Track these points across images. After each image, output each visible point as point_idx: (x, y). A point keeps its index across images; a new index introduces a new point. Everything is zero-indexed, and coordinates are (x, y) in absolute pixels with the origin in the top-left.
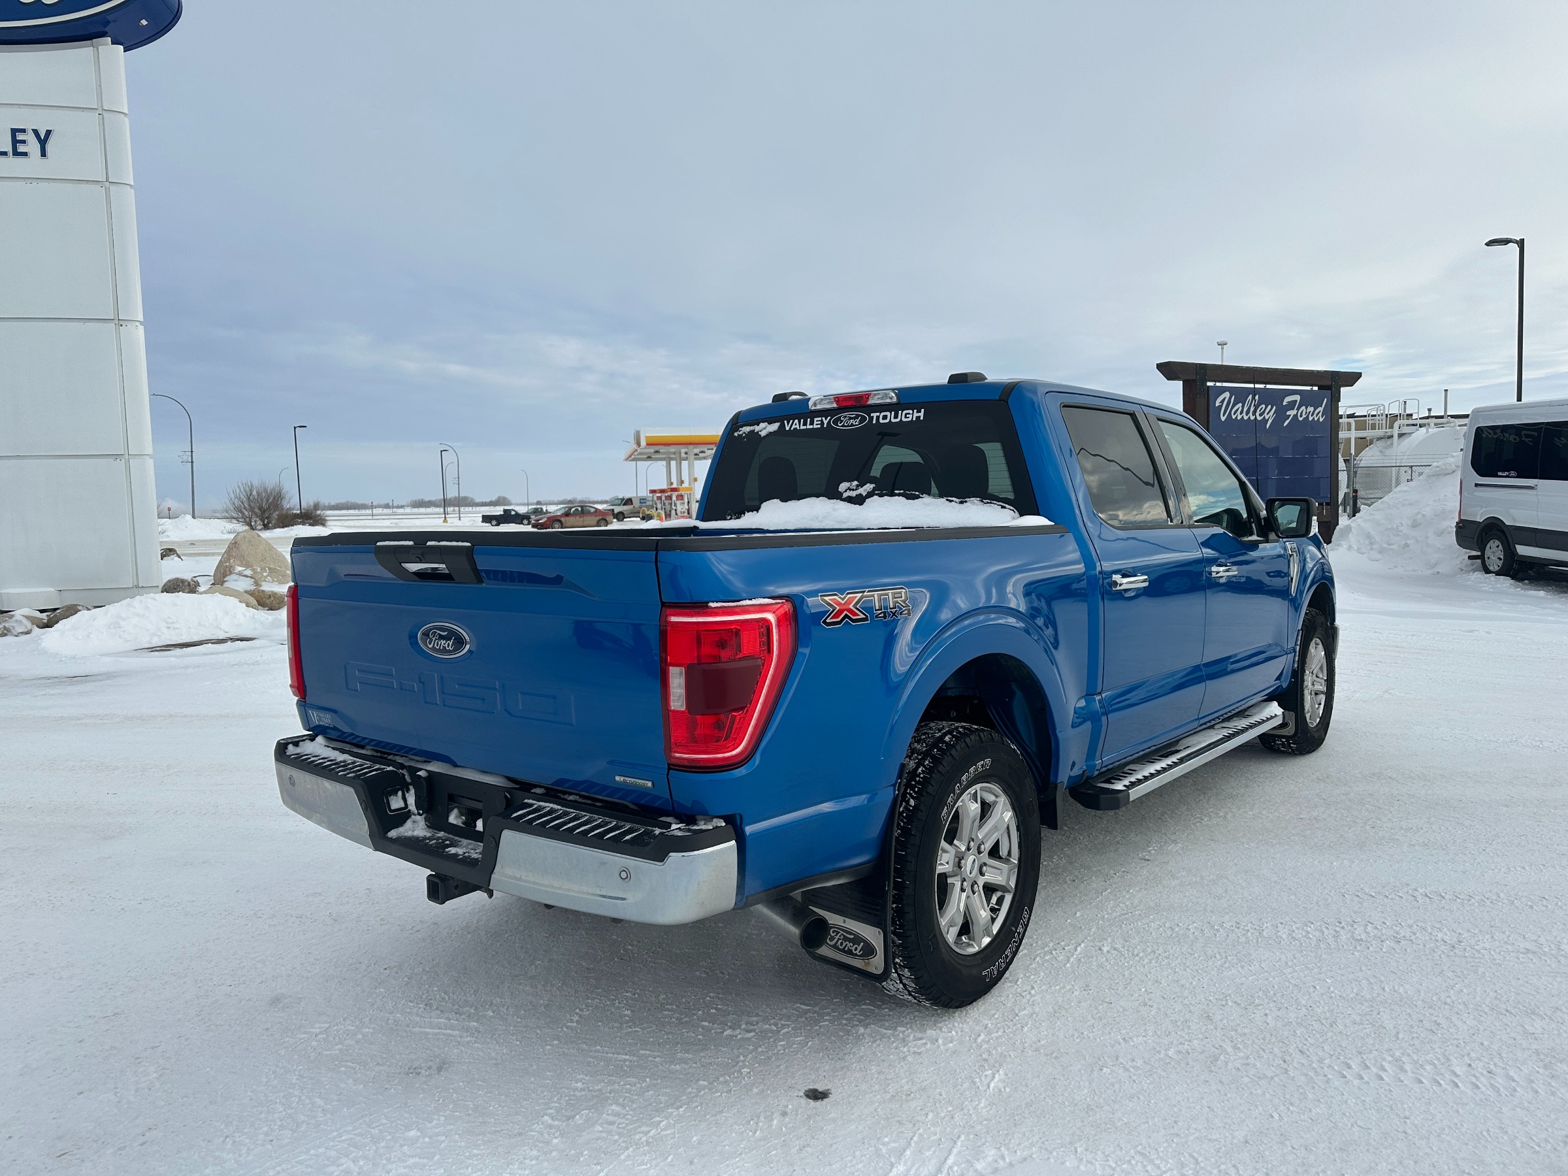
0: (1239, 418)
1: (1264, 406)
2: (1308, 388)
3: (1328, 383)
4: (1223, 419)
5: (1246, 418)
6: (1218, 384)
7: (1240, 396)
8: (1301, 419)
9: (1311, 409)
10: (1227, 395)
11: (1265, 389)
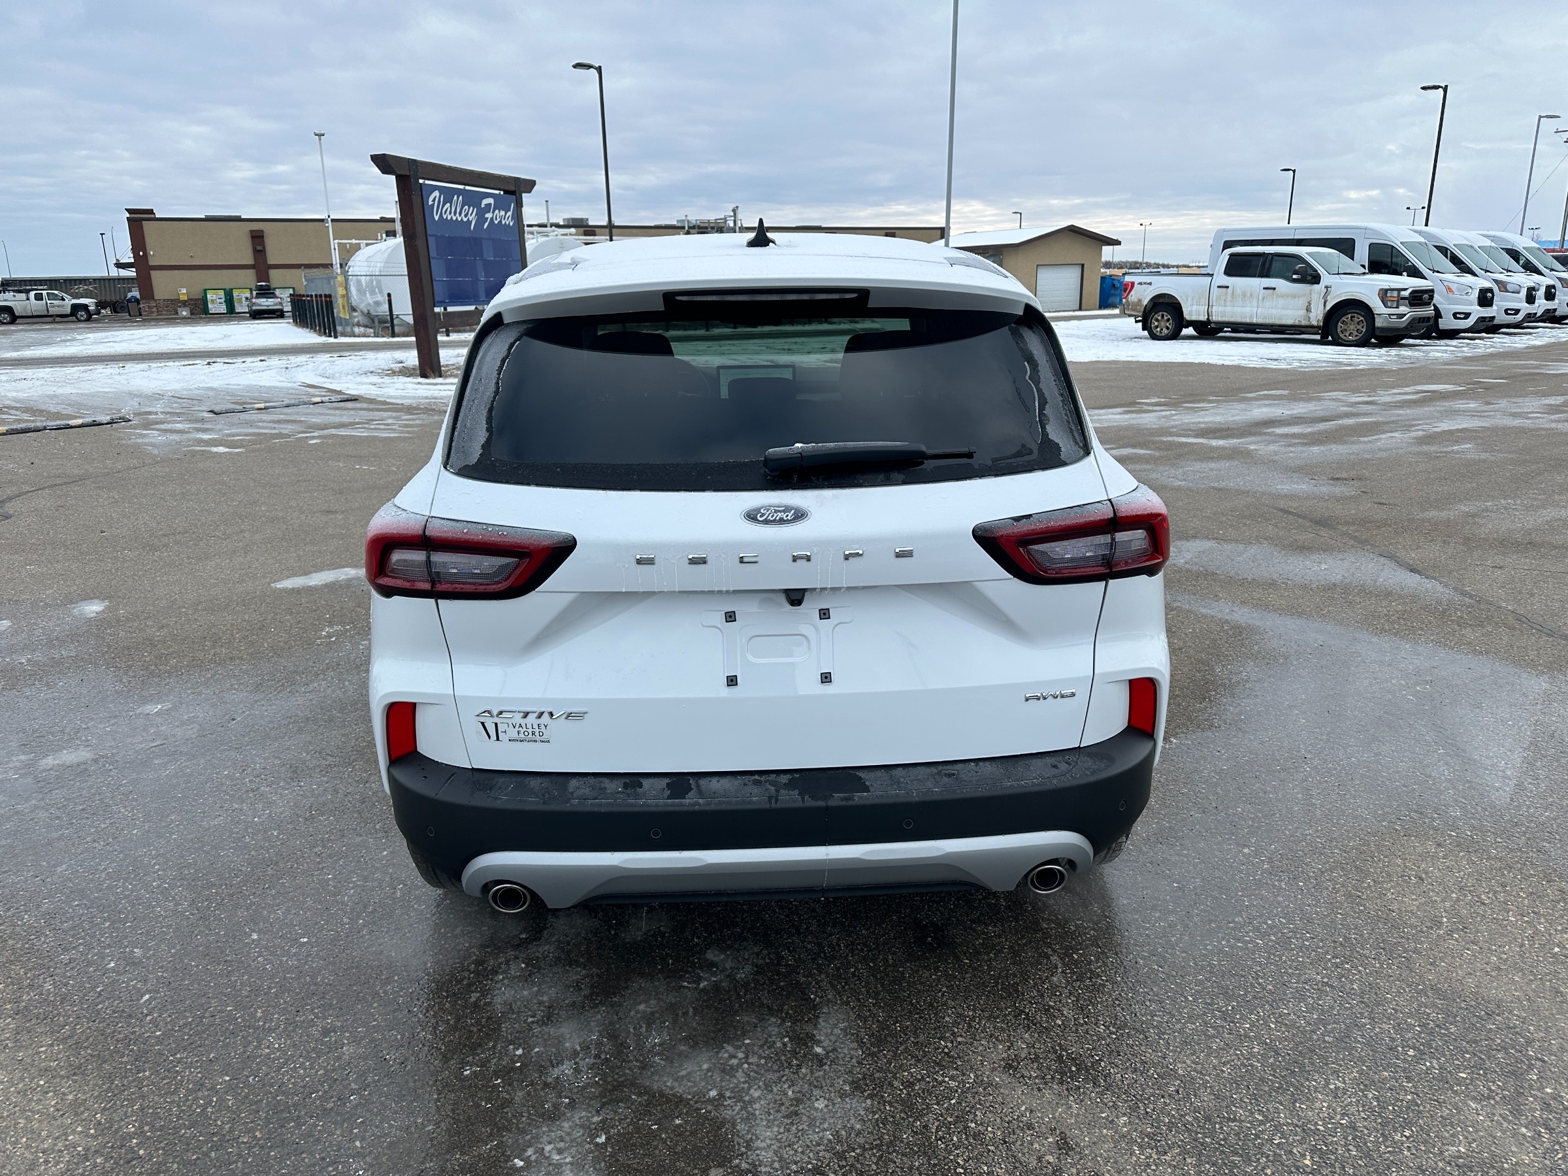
0: (449, 218)
1: (466, 207)
2: (497, 192)
3: (512, 188)
4: (437, 218)
5: (454, 218)
6: (427, 182)
7: (448, 195)
8: (496, 222)
9: (503, 213)
10: (436, 193)
11: (464, 189)
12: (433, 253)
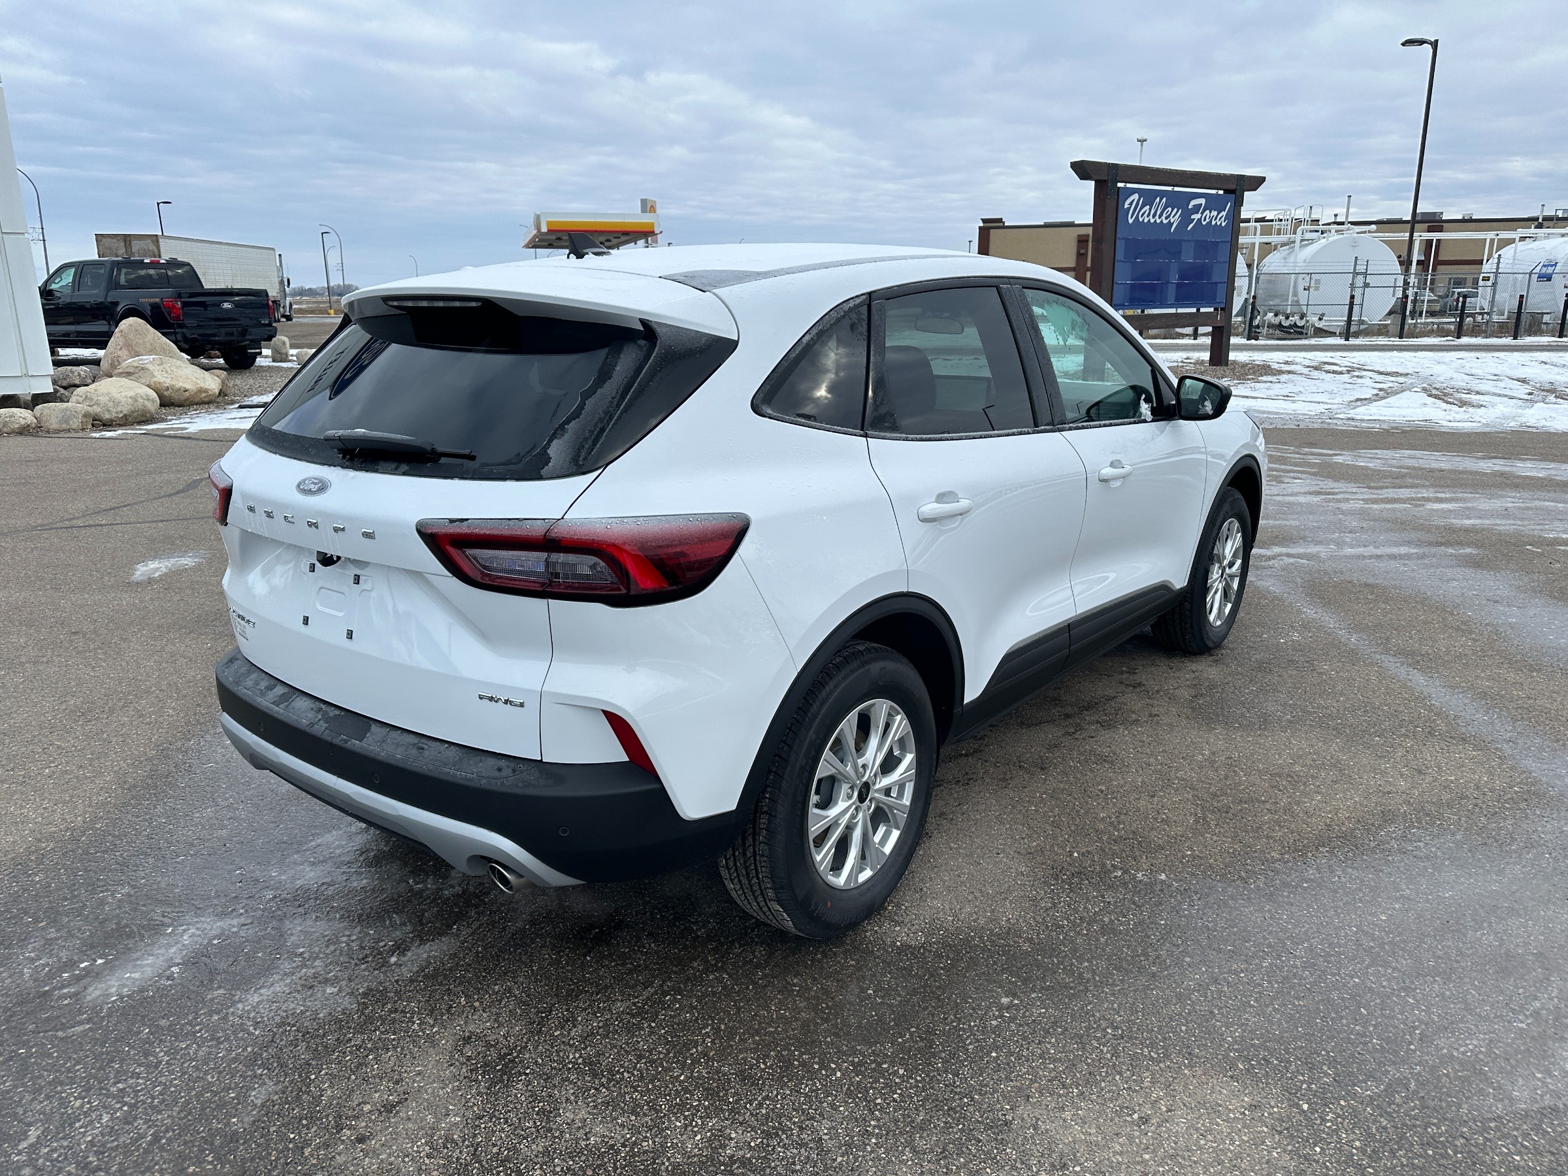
0: (1146, 221)
1: (1170, 209)
2: (1214, 192)
3: (1233, 187)
4: (1131, 221)
5: (1152, 221)
6: (1129, 185)
7: (1149, 198)
8: (1204, 223)
9: (1214, 213)
10: (1136, 196)
11: (1173, 192)
12: (1120, 255)
